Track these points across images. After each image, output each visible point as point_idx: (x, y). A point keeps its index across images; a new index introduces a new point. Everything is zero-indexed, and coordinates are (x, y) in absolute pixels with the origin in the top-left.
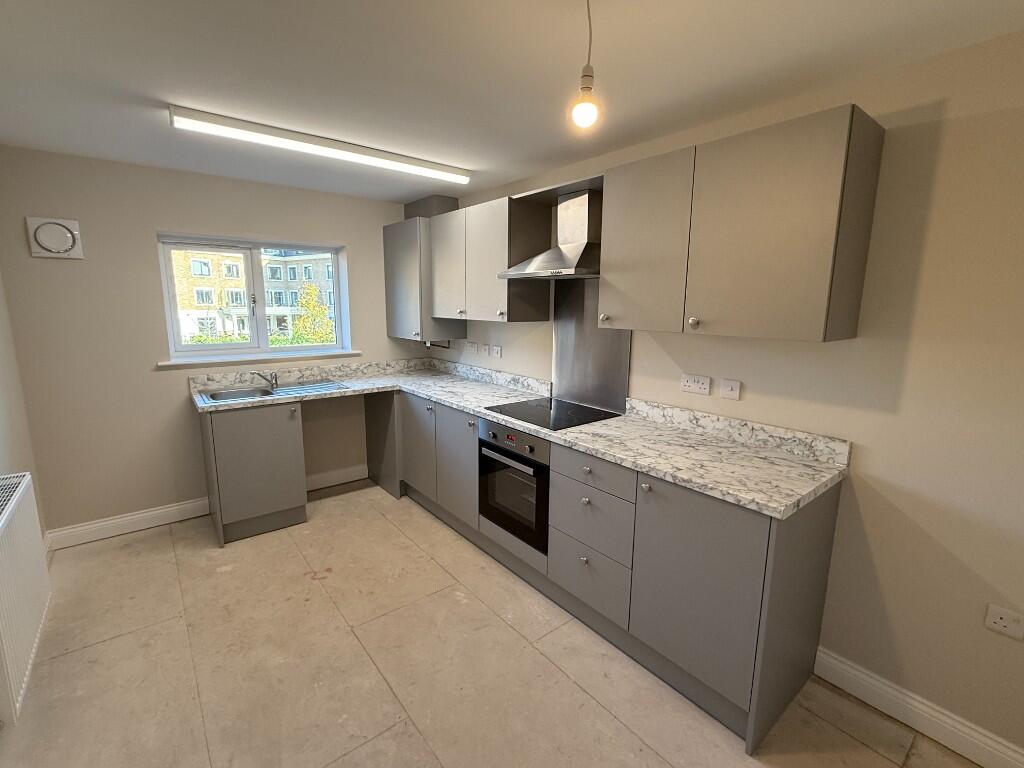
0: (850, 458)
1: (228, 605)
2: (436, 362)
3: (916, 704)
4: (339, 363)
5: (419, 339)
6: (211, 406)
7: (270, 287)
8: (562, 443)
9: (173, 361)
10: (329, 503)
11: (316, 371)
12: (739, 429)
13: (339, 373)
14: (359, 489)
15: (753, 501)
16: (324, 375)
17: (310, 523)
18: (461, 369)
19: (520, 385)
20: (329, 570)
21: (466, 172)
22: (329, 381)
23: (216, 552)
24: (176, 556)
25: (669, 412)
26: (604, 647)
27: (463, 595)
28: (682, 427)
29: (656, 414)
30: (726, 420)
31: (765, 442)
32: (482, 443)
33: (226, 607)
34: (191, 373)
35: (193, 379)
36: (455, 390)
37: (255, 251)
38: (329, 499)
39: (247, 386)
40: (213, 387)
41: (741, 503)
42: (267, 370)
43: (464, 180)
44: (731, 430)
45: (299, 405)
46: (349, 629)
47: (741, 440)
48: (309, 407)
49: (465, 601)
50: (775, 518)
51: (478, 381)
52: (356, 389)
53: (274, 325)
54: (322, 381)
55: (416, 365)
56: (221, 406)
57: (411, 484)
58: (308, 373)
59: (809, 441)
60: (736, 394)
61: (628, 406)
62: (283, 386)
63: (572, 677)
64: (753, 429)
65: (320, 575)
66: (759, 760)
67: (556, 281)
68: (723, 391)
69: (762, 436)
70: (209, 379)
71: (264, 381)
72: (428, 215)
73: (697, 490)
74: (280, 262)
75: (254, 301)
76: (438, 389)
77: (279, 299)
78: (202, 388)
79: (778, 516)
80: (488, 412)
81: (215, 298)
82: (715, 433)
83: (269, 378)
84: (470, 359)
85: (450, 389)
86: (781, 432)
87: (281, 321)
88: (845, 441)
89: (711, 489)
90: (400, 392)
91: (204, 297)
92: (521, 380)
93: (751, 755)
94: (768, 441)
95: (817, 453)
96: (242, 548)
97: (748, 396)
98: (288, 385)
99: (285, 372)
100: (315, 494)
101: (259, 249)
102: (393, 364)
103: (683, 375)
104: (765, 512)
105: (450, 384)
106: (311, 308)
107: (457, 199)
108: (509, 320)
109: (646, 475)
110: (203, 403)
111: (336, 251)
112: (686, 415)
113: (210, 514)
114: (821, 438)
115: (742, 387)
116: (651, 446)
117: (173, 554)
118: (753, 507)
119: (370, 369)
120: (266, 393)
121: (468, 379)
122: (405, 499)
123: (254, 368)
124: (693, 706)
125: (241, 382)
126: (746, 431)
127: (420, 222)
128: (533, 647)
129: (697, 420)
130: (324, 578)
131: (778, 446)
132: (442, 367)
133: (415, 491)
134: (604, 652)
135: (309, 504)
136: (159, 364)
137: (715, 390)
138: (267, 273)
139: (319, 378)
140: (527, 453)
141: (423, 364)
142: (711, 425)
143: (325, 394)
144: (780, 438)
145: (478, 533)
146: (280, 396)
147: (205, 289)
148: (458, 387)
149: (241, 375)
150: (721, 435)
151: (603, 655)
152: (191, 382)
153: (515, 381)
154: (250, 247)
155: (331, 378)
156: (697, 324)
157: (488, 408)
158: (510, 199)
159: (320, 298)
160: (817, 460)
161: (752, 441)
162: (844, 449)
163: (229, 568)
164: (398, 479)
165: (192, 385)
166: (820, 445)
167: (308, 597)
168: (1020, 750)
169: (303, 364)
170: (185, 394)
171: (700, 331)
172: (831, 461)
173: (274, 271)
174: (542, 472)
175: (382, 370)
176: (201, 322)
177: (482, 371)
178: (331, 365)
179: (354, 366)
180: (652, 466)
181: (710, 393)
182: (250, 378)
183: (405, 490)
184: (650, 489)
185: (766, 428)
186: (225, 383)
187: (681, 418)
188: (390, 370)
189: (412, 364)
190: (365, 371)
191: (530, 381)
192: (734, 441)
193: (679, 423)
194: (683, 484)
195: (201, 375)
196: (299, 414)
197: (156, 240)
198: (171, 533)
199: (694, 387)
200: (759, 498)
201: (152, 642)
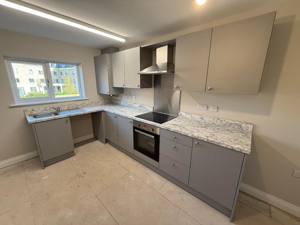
0: (253, 129)
1: (47, 193)
2: (114, 101)
3: (269, 197)
4: (81, 102)
5: (109, 94)
6: (34, 121)
7: (54, 77)
8: (165, 128)
9: (16, 105)
10: (82, 148)
11: (74, 105)
12: (217, 121)
13: (82, 106)
14: (91, 142)
15: (238, 148)
16: (77, 106)
17: (77, 155)
18: (122, 103)
19: (142, 108)
20: (85, 173)
21: (124, 38)
22: (78, 108)
23: (42, 171)
24: (25, 175)
25: (193, 116)
26: (180, 190)
27: (132, 177)
28: (197, 120)
29: (189, 116)
30: (212, 118)
31: (225, 124)
32: (134, 128)
33: (47, 194)
34: (25, 108)
35: (26, 110)
36: (122, 110)
37: (47, 64)
38: (82, 146)
39: (48, 112)
40: (34, 113)
41: (234, 149)
42: (56, 106)
43: (123, 41)
44: (214, 121)
45: (69, 118)
46: (95, 196)
47: (217, 124)
48: (73, 119)
49: (133, 179)
50: (247, 154)
51: (128, 107)
52: (89, 111)
53: (56, 89)
54: (76, 109)
55: (107, 102)
56: (38, 121)
57: (109, 140)
58: (71, 106)
59: (240, 124)
60: (216, 110)
61: (179, 114)
62: (62, 111)
63: (172, 202)
64: (221, 121)
65: (82, 176)
66: (234, 223)
67: (154, 75)
68: (211, 109)
69: (224, 123)
70: (32, 110)
71: (55, 110)
72: (110, 53)
73: (217, 144)
74: (57, 70)
75: (48, 82)
76: (116, 110)
77: (57, 81)
78: (30, 113)
79: (248, 153)
80: (136, 118)
81: (35, 81)
82: (209, 122)
83: (57, 109)
84: (125, 100)
85: (120, 110)
86: (231, 122)
87: (59, 88)
88: (252, 124)
89: (222, 144)
90: (103, 111)
91: (31, 80)
92: (143, 106)
93: (232, 222)
94: (226, 124)
95: (243, 128)
96: (52, 169)
97: (220, 111)
98: (64, 111)
99: (62, 106)
100: (77, 145)
101: (49, 63)
102: (100, 102)
103: (198, 104)
104: (243, 152)
105: (120, 108)
106: (68, 84)
107: (119, 48)
108: (141, 88)
109: (197, 139)
110: (30, 120)
111: (78, 65)
112: (199, 117)
113: (38, 156)
114: (244, 123)
115: (218, 108)
116: (193, 128)
117: (24, 174)
118: (238, 150)
119: (92, 104)
120: (56, 114)
121: (125, 106)
122: (107, 144)
123: (51, 106)
124: (210, 206)
125: (45, 110)
126: (219, 121)
127: (107, 55)
128: (158, 193)
129: (203, 118)
130: (83, 177)
131: (230, 126)
132: (116, 102)
133: (110, 141)
134: (180, 191)
135: (75, 149)
136: (11, 106)
137: (209, 109)
138: (52, 74)
139: (75, 107)
140: (151, 131)
141: (109, 101)
142: (207, 119)
143: (78, 114)
144: (230, 123)
145: (134, 155)
146: (62, 115)
147: (31, 78)
148: (123, 109)
149: (45, 108)
150: (211, 122)
151: (180, 192)
152: (25, 112)
153: (141, 106)
154: (44, 62)
155: (79, 107)
156: (211, 89)
157: (136, 117)
158: (140, 47)
159: (71, 81)
160: (242, 130)
161: (221, 124)
162: (251, 126)
163: (47, 177)
164: (105, 137)
165: (26, 113)
166: (244, 125)
167: (78, 185)
168: (299, 208)
169: (69, 103)
170: (23, 116)
171: (211, 91)
172: (247, 130)
173: (55, 73)
174: (157, 137)
175: (97, 104)
176: (31, 88)
177: (129, 103)
178: (78, 103)
179: (87, 103)
180: (199, 136)
181: (207, 110)
182: (49, 109)
183: (107, 141)
184: (198, 143)
185: (226, 120)
186: (39, 111)
187: (198, 118)
188: (99, 104)
189: (106, 101)
190: (91, 104)
191: (146, 106)
192: (215, 124)
193: (197, 119)
194: (211, 142)
195: (30, 109)
196: (69, 121)
197: (3, 58)
198: (22, 166)
199: (202, 108)
200: (240, 147)
201: (16, 215)
